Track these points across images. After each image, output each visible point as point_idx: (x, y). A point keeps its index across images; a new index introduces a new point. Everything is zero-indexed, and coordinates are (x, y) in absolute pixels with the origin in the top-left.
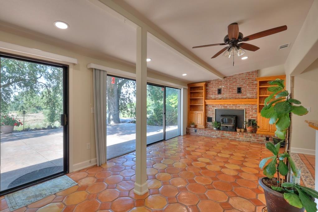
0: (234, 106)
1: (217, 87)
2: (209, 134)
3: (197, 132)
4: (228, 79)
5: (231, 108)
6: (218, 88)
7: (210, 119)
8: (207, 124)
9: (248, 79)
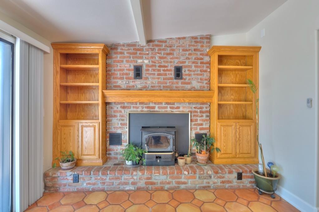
0: (169, 106)
1: (131, 62)
2: (116, 182)
3: (81, 181)
4: (157, 46)
5: (163, 111)
6: (135, 64)
7: (115, 139)
8: (110, 150)
9: (195, 50)
